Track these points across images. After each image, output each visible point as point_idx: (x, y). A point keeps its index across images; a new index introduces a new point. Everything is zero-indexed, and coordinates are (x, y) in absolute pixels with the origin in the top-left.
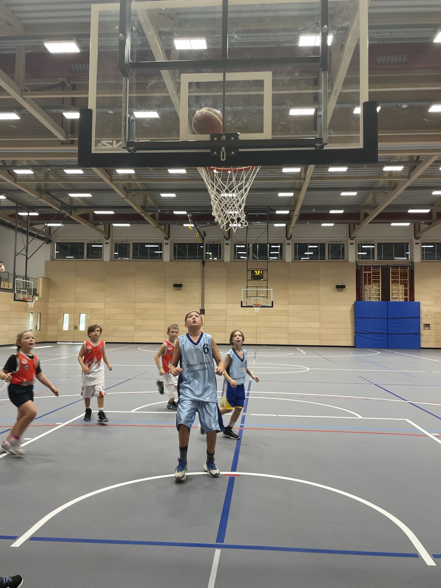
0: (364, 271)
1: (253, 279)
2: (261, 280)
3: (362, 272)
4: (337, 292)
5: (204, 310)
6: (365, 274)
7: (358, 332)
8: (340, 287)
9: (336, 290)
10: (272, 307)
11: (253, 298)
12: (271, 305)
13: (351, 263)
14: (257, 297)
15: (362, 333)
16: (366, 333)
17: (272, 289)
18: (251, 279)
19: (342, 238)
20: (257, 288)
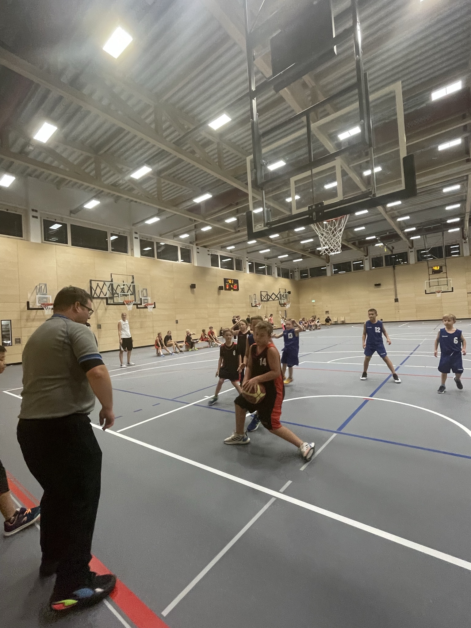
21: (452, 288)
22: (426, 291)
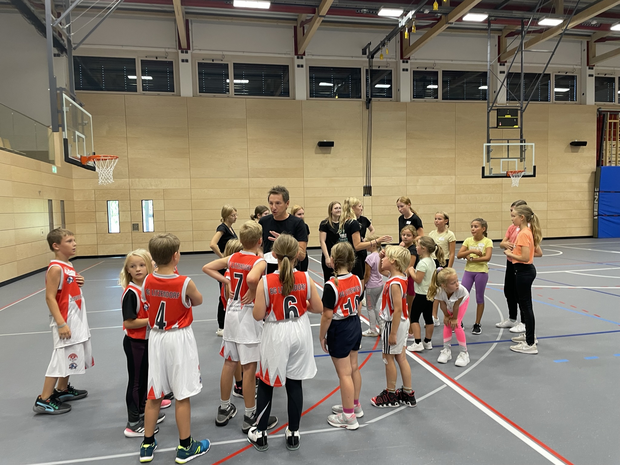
0: (609, 120)
1: (500, 124)
2: (515, 127)
3: (607, 120)
4: (572, 152)
5: (370, 187)
6: (610, 123)
7: (603, 214)
8: (577, 145)
9: (570, 149)
10: (534, 176)
11: (502, 160)
12: (532, 174)
13: (590, 106)
14: (508, 158)
15: (608, 216)
16: (613, 216)
17: (533, 144)
18: (496, 126)
19: (575, 67)
20: (508, 142)
21: (535, 167)
22: (483, 168)
